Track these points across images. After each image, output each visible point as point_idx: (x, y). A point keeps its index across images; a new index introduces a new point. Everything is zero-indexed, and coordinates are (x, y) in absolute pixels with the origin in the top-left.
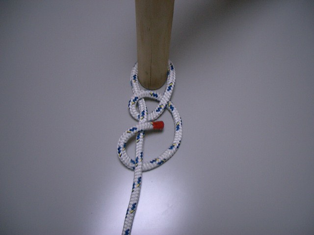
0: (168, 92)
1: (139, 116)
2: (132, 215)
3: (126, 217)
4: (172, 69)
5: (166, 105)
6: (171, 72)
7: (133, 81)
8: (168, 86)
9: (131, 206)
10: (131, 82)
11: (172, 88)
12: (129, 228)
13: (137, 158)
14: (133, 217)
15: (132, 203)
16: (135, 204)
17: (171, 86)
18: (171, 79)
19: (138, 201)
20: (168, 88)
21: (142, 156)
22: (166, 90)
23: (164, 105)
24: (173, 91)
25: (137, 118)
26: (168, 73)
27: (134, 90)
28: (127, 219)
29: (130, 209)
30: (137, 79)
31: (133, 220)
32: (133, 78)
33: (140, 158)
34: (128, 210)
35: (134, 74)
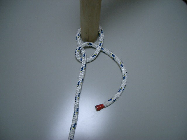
0: (99, 46)
4: (102, 32)
6: (101, 34)
7: (78, 37)
8: (100, 43)
11: (102, 44)
18: (101, 39)
23: (97, 54)
24: (102, 46)
25: (80, 60)
26: (99, 35)
27: (78, 42)
30: (80, 36)
32: (78, 35)
35: (78, 33)
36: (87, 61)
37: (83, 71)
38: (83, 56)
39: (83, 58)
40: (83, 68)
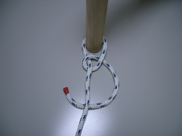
0: (103, 55)
1: (87, 68)
2: (83, 121)
3: (80, 123)
4: (105, 41)
5: (102, 62)
6: (105, 43)
7: (83, 47)
8: (103, 51)
9: (83, 117)
10: (82, 48)
11: (105, 52)
12: (81, 129)
13: (87, 90)
14: (84, 123)
15: (84, 115)
16: (86, 115)
17: (105, 51)
18: (105, 47)
19: (87, 114)
20: (103, 52)
21: (89, 89)
22: (102, 54)
23: (101, 62)
24: (106, 54)
25: (86, 69)
26: (103, 44)
28: (80, 124)
29: (82, 118)
30: (85, 46)
31: (83, 125)
32: (83, 46)
33: (88, 90)
34: (81, 119)
35: (83, 43)
36: (93, 70)
37: (88, 79)
38: (89, 66)
39: (89, 67)
40: (88, 77)
